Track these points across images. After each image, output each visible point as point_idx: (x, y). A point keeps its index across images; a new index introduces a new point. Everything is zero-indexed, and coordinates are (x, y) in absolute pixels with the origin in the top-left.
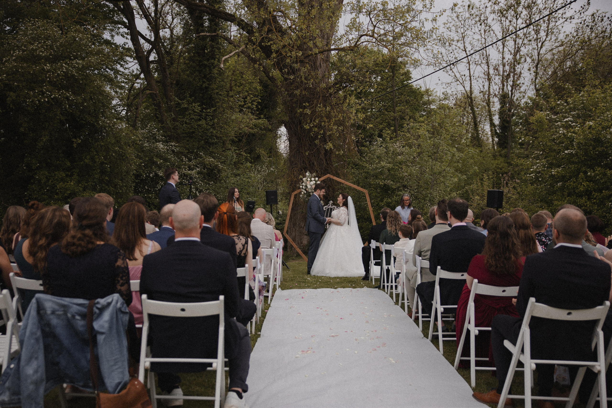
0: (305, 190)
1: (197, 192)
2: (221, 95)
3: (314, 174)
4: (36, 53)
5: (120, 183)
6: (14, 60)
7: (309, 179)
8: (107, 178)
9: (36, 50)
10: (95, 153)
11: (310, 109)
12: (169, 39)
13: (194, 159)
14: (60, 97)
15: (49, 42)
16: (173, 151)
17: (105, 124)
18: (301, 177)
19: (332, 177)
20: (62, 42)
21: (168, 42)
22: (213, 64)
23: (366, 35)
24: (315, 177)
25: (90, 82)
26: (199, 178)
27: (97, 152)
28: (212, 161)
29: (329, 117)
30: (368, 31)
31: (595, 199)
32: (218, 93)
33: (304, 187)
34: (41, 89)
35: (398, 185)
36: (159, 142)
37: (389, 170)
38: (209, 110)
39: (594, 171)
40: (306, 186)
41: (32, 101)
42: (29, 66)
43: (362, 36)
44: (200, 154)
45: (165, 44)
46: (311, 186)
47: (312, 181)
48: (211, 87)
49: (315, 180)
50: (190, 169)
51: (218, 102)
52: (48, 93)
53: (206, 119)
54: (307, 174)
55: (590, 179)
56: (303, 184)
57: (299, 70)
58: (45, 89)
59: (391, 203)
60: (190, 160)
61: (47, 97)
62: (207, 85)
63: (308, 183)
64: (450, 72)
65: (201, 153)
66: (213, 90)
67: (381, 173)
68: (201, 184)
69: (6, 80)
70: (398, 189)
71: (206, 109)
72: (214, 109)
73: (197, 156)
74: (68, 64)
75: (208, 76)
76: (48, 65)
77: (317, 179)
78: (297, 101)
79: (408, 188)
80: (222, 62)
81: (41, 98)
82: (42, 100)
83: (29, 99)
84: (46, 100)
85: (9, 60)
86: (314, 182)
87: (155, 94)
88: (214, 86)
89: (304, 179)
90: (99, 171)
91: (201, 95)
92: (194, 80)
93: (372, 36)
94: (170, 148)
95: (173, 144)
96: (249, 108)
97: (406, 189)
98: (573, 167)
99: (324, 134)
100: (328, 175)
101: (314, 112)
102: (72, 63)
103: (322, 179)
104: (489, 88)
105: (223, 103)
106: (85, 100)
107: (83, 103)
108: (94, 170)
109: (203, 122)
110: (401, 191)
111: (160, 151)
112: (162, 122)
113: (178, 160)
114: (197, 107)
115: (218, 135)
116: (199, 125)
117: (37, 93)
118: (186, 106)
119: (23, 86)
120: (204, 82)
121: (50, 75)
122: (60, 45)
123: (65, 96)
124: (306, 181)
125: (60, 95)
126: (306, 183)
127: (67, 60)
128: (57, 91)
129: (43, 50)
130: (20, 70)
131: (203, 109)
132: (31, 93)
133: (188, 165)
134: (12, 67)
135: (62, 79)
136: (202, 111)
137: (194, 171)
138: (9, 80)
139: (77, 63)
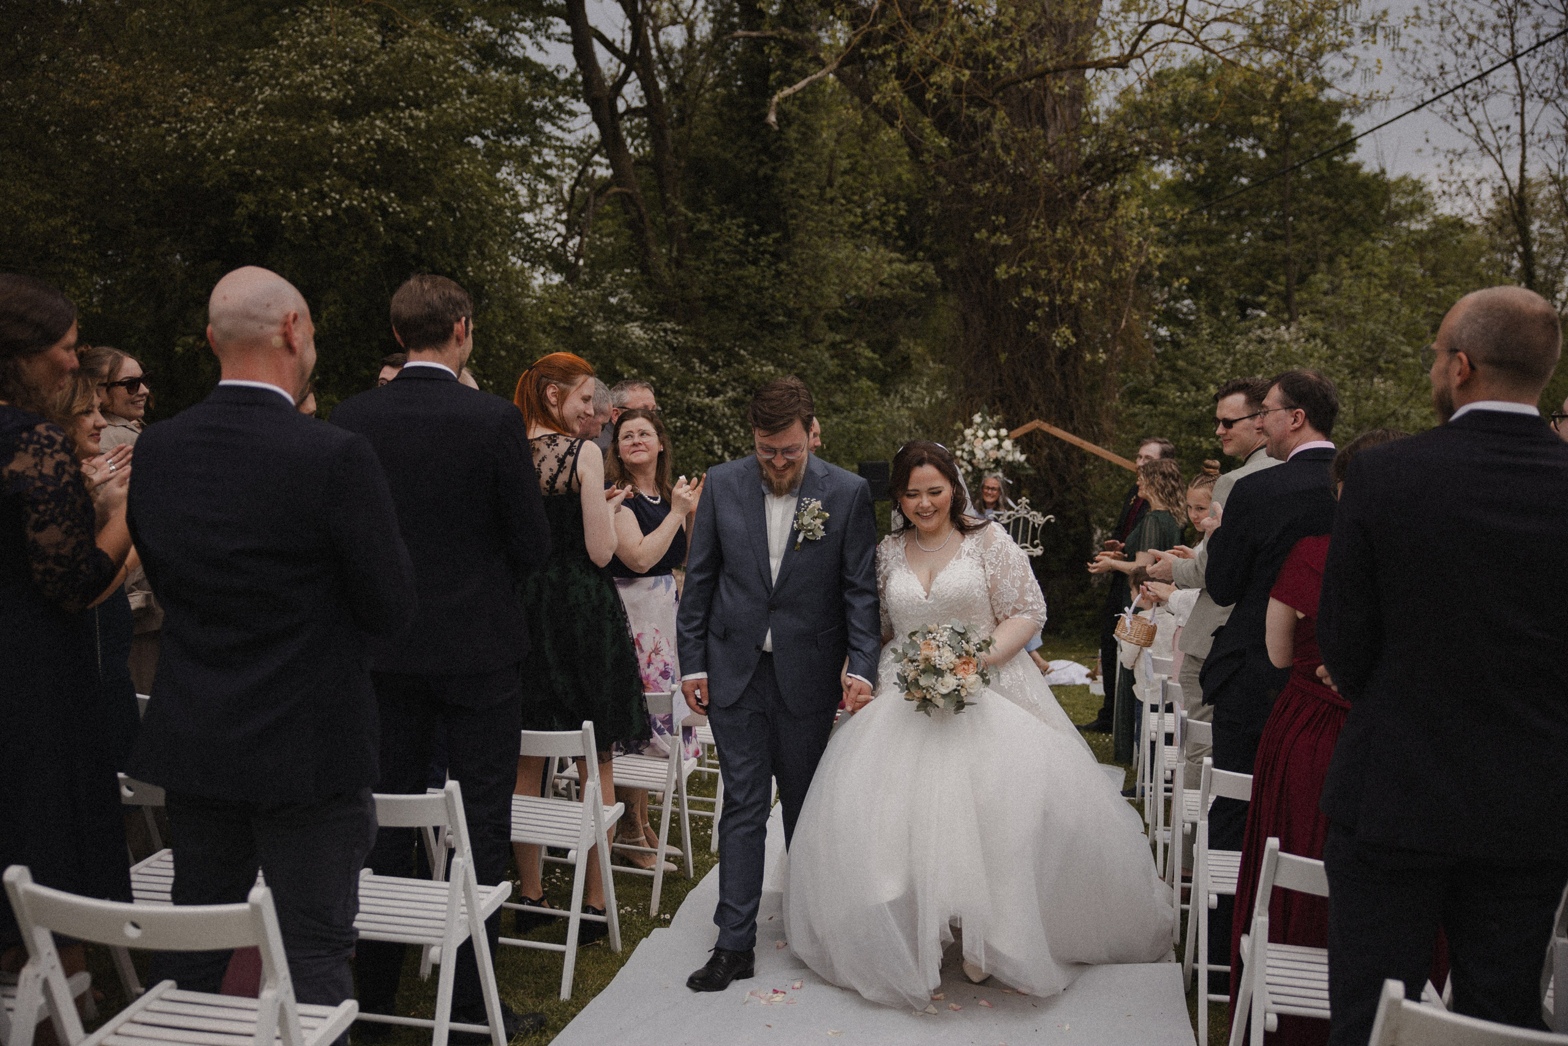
0: (970, 462)
1: (726, 455)
2: (802, 197)
3: (997, 419)
4: (313, 93)
6: (260, 113)
7: (981, 434)
9: (311, 85)
11: (1010, 233)
12: (681, 51)
13: (724, 366)
14: (364, 205)
15: (346, 66)
16: (669, 344)
17: (482, 275)
18: (959, 425)
19: (1046, 427)
20: (380, 65)
21: (679, 59)
23: (1161, 21)
24: (998, 427)
25: (445, 166)
26: (733, 416)
28: (769, 372)
29: (1064, 255)
30: (1170, 10)
32: (794, 193)
33: (965, 456)
34: (317, 186)
36: (635, 320)
38: (763, 239)
40: (972, 453)
41: (294, 217)
42: (291, 128)
43: (1150, 24)
44: (738, 354)
45: (672, 66)
46: (986, 452)
47: (989, 438)
48: (780, 174)
49: (997, 436)
50: (713, 393)
51: (794, 217)
52: (333, 194)
53: (755, 262)
54: (977, 418)
56: (965, 446)
57: (988, 127)
58: (328, 185)
60: (714, 368)
61: (331, 206)
62: (769, 172)
63: (978, 443)
65: (742, 352)
66: (783, 182)
68: (739, 432)
69: (236, 164)
71: (757, 236)
72: (777, 235)
73: (731, 356)
74: (390, 121)
75: (773, 147)
76: (336, 123)
77: (1003, 432)
80: (773, 108)
81: (316, 208)
82: (320, 214)
83: (288, 210)
84: (329, 212)
85: (247, 112)
86: (996, 441)
87: (629, 196)
88: (787, 174)
89: (968, 432)
92: (736, 157)
93: (1180, 25)
94: (660, 337)
95: (669, 326)
96: (874, 231)
100: (1036, 424)
101: (1020, 243)
102: (400, 118)
103: (1020, 432)
105: (807, 219)
106: (429, 213)
107: (423, 220)
109: (750, 270)
111: (634, 344)
112: (645, 269)
113: (683, 369)
114: (734, 229)
115: (792, 304)
116: (740, 279)
117: (309, 193)
118: (706, 227)
119: (276, 178)
120: (761, 163)
121: (339, 150)
122: (375, 72)
123: (376, 203)
124: (972, 438)
125: (364, 200)
126: (971, 444)
127: (388, 111)
128: (356, 190)
129: (330, 86)
130: (269, 138)
131: (748, 235)
132: (294, 195)
133: (705, 381)
134: (250, 131)
135: (370, 159)
136: (745, 242)
137: (721, 398)
138: (243, 164)
139: (411, 117)
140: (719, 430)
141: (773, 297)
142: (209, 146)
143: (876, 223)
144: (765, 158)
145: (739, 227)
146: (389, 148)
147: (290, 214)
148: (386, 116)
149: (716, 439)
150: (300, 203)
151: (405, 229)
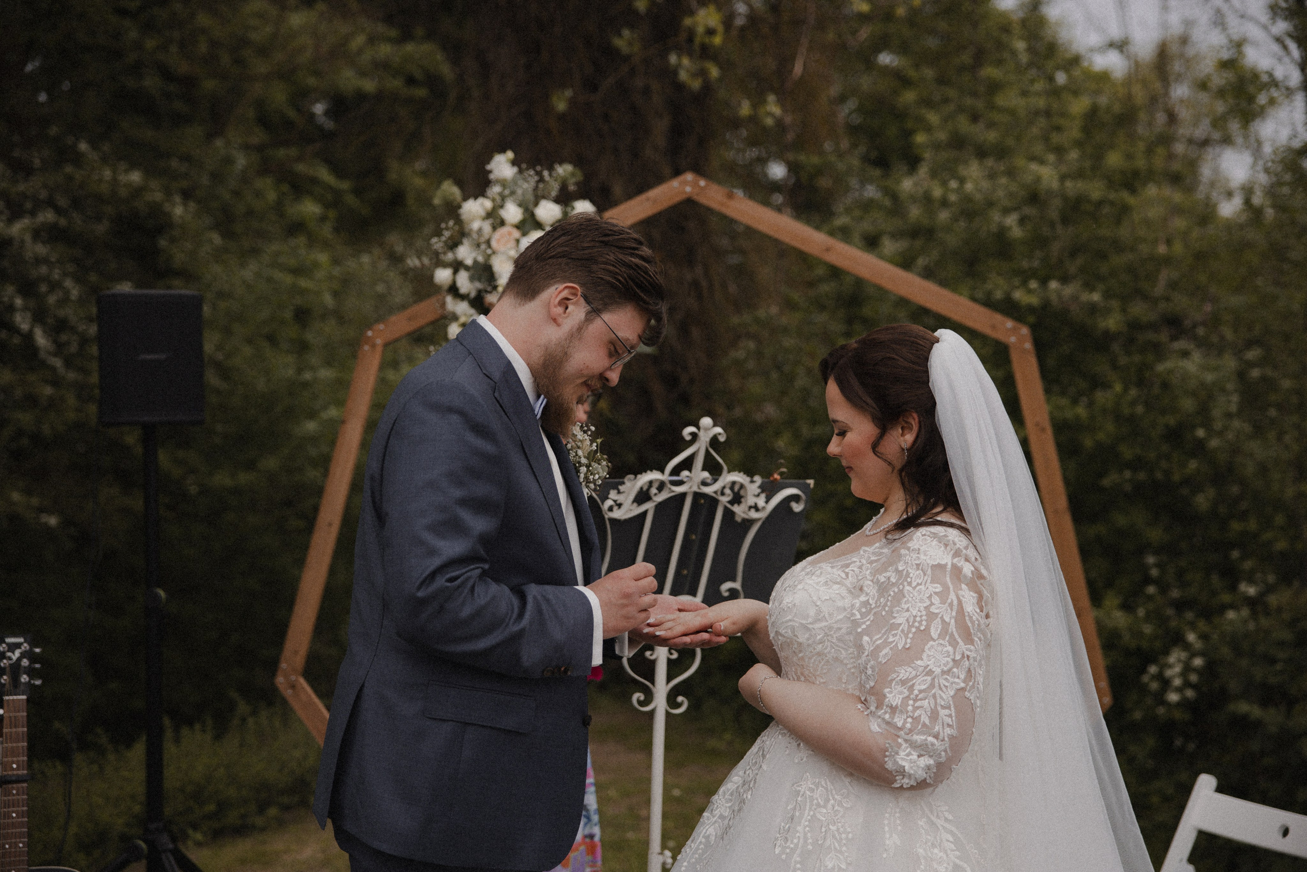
0: (477, 303)
3: (564, 170)
18: (450, 189)
19: (711, 195)
24: (565, 194)
33: (464, 282)
40: (485, 272)
47: (539, 226)
54: (502, 167)
56: (466, 253)
89: (474, 209)
100: (685, 184)
103: (632, 211)
124: (487, 227)
137: (26, 222)
140: (27, 288)
149: (19, 302)
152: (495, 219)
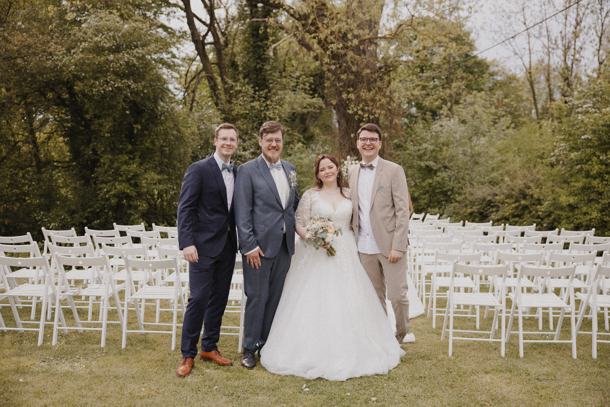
2: (274, 76)
3: (355, 158)
4: (101, 44)
5: (178, 165)
6: (81, 52)
7: (350, 163)
8: (166, 160)
9: (100, 41)
10: (155, 137)
11: (354, 93)
12: (224, 19)
14: (123, 86)
15: (112, 33)
17: (165, 109)
18: (343, 160)
20: (123, 33)
21: (223, 22)
22: (266, 44)
23: (405, 24)
25: (150, 70)
27: (157, 136)
30: (407, 20)
31: (607, 181)
32: (271, 74)
33: (345, 170)
34: (105, 79)
35: (439, 166)
36: (214, 124)
37: (431, 152)
38: (261, 92)
39: (606, 155)
42: (94, 57)
43: (401, 25)
45: (221, 25)
48: (265, 67)
51: (271, 83)
52: (111, 82)
53: (259, 101)
54: (348, 157)
55: (602, 163)
56: (345, 167)
57: (345, 55)
58: (109, 79)
59: (432, 183)
61: (111, 86)
62: (261, 67)
63: (349, 166)
64: (509, 46)
65: (255, 134)
66: (267, 71)
67: (425, 154)
69: (74, 71)
70: (439, 170)
71: (258, 91)
72: (267, 91)
74: (129, 54)
75: (262, 57)
76: (111, 55)
78: (345, 84)
79: (449, 169)
80: (271, 50)
83: (95, 89)
84: (111, 89)
85: (77, 51)
87: (211, 77)
88: (268, 67)
89: (346, 162)
90: (158, 153)
91: (255, 76)
92: (249, 61)
93: (411, 26)
97: (447, 170)
98: (588, 151)
99: (369, 117)
101: (358, 97)
104: (549, 61)
105: (277, 84)
106: (145, 87)
107: (143, 90)
108: (154, 153)
109: (256, 104)
110: (442, 171)
112: (217, 104)
114: (249, 89)
115: (271, 116)
116: (253, 107)
117: (103, 82)
118: (239, 88)
119: (90, 76)
120: (258, 63)
121: (113, 65)
122: (122, 36)
123: (127, 85)
125: (122, 84)
126: (347, 166)
127: (128, 50)
128: (119, 80)
129: (107, 41)
130: (86, 61)
131: (255, 91)
132: (97, 83)
133: (242, 145)
134: (80, 59)
135: (124, 68)
136: (255, 93)
137: (248, 152)
138: (77, 71)
139: (137, 52)
141: (265, 114)
142: (64, 65)
143: (302, 86)
144: (258, 61)
145: (252, 88)
146: (130, 64)
147: (97, 90)
148: (128, 52)
150: (99, 85)
151: (137, 93)
152: (348, 163)
